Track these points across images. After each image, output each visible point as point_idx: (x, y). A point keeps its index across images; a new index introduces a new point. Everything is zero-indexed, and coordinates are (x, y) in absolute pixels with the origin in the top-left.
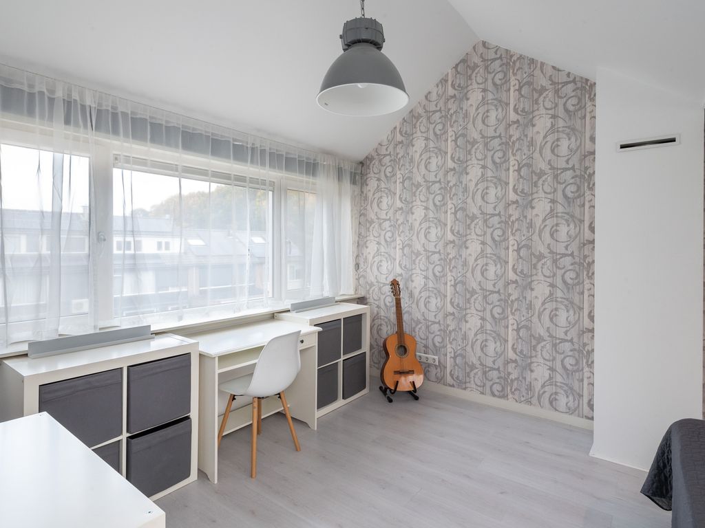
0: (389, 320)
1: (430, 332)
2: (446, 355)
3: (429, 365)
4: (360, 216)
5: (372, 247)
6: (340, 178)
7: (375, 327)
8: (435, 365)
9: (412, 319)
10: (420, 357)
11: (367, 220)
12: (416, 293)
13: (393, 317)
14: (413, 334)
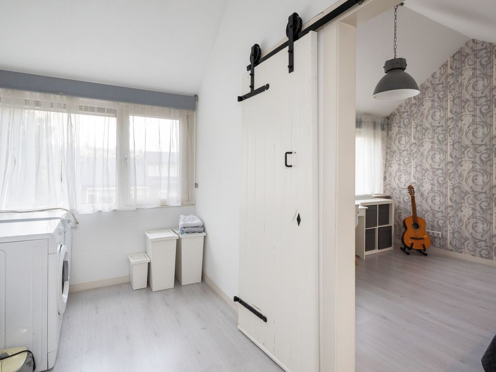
0: (407, 210)
1: (435, 218)
2: (447, 231)
3: (435, 238)
4: (387, 149)
5: (395, 167)
6: (375, 127)
7: (397, 214)
8: (439, 238)
9: (423, 209)
10: (428, 232)
11: (391, 151)
12: (426, 194)
13: (410, 208)
14: (424, 218)
